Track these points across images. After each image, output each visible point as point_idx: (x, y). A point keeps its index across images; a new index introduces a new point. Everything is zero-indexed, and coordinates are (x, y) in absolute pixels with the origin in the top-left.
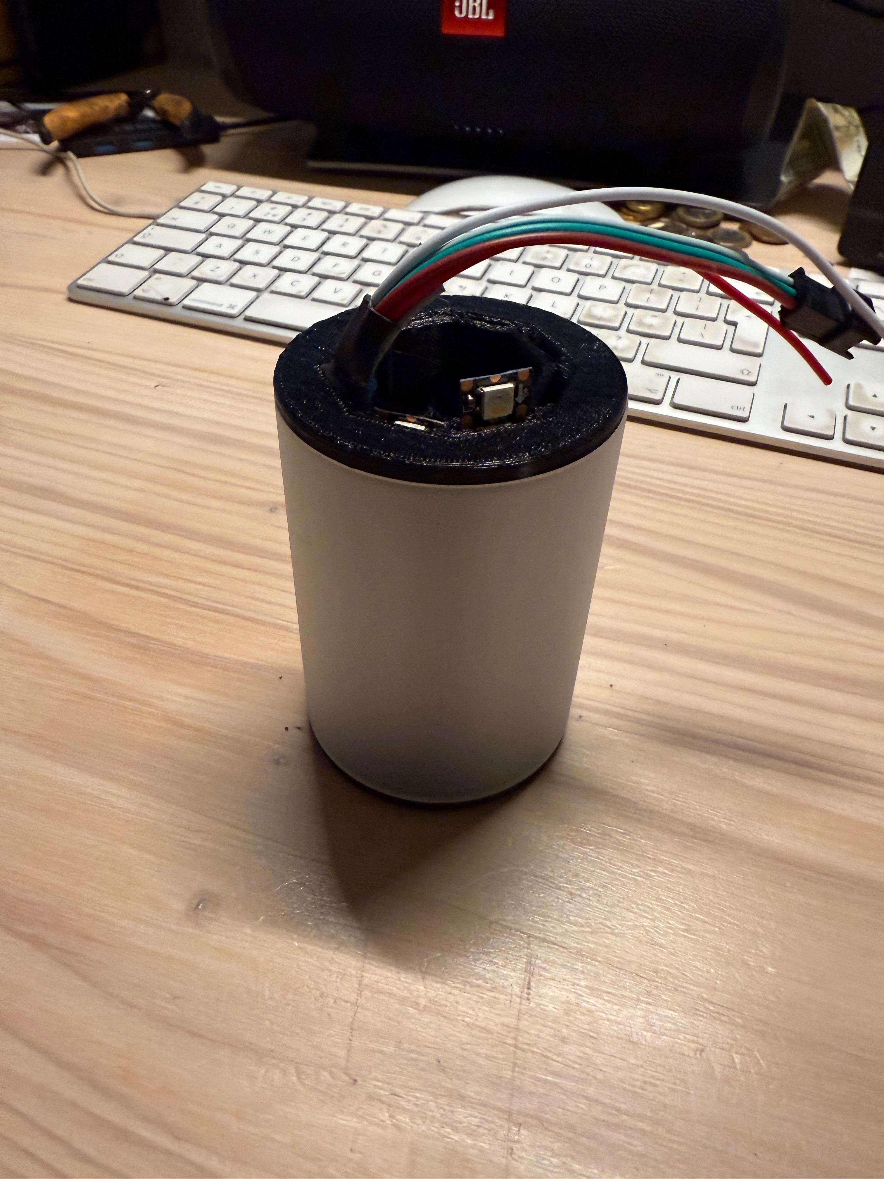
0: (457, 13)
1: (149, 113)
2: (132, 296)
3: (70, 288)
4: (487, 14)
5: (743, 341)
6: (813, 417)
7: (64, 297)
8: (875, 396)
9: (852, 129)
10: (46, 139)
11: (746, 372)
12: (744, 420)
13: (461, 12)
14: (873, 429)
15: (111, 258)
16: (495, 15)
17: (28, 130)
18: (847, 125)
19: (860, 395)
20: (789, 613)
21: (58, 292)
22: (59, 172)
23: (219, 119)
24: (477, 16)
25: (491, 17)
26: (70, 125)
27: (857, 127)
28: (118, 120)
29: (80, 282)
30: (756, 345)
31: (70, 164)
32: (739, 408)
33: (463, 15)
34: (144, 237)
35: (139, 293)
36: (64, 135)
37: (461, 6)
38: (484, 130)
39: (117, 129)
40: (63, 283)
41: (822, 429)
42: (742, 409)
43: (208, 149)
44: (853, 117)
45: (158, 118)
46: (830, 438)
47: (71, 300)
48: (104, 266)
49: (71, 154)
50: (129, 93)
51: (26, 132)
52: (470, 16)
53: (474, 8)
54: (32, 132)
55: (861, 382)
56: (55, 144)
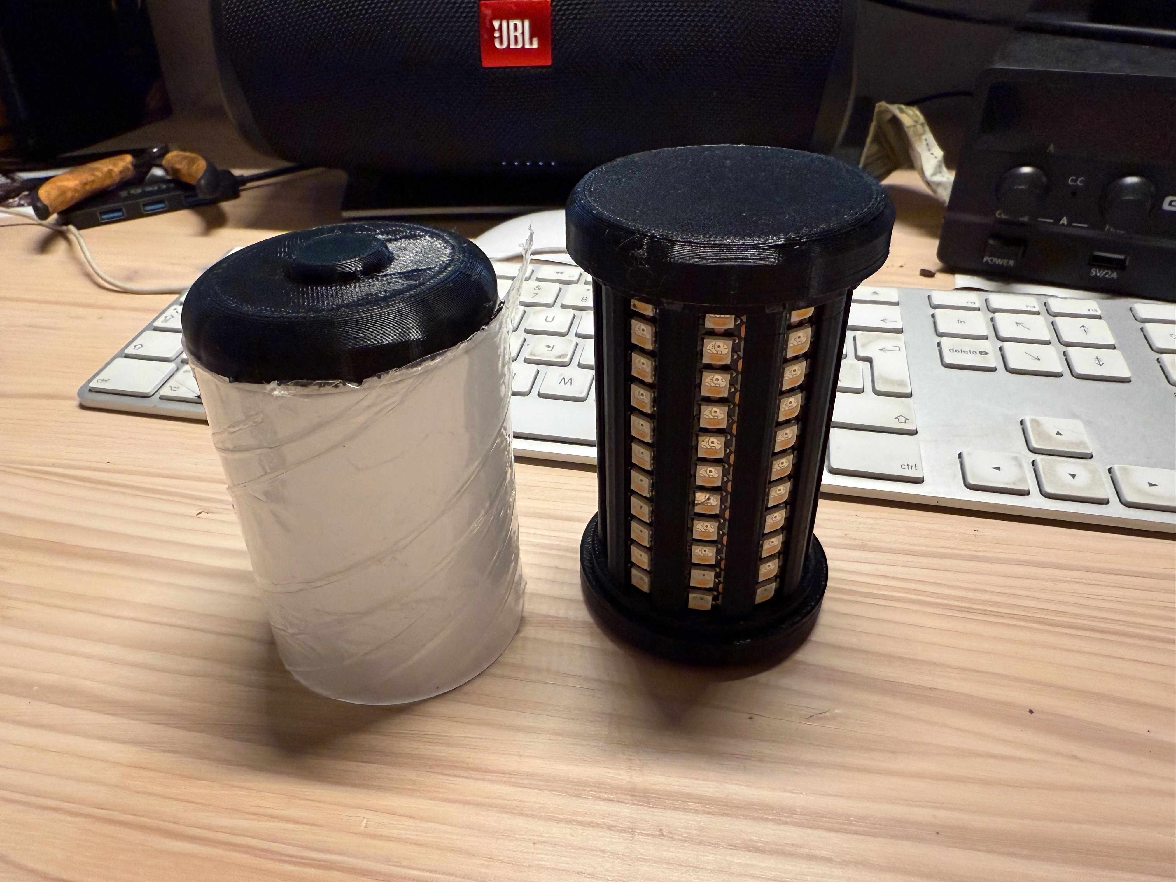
0: (497, 45)
1: (158, 172)
2: (157, 396)
3: (80, 394)
4: (531, 43)
5: (887, 381)
6: (998, 468)
7: (76, 403)
8: (1058, 433)
9: (919, 127)
10: (42, 213)
11: (902, 419)
12: (919, 481)
13: (501, 43)
14: (1073, 476)
15: (128, 351)
16: (540, 43)
17: (22, 202)
18: (914, 124)
19: (1042, 435)
20: (1075, 757)
21: (67, 398)
22: (61, 246)
23: (237, 172)
24: (520, 46)
25: (535, 45)
26: (69, 195)
27: (922, 125)
28: (125, 184)
29: (93, 384)
30: (902, 383)
31: (72, 237)
32: (910, 467)
33: (505, 46)
34: (166, 321)
35: (166, 391)
36: (63, 207)
37: (501, 37)
38: (535, 164)
39: (124, 194)
40: (74, 386)
41: (1014, 484)
42: (914, 468)
43: (227, 206)
44: (917, 116)
45: (169, 178)
46: (1026, 493)
47: (83, 407)
48: (121, 362)
49: (71, 228)
50: (135, 153)
51: (20, 205)
52: (512, 46)
53: (516, 37)
54: (26, 205)
55: (1038, 418)
56: (53, 217)
